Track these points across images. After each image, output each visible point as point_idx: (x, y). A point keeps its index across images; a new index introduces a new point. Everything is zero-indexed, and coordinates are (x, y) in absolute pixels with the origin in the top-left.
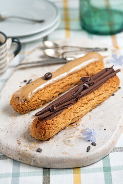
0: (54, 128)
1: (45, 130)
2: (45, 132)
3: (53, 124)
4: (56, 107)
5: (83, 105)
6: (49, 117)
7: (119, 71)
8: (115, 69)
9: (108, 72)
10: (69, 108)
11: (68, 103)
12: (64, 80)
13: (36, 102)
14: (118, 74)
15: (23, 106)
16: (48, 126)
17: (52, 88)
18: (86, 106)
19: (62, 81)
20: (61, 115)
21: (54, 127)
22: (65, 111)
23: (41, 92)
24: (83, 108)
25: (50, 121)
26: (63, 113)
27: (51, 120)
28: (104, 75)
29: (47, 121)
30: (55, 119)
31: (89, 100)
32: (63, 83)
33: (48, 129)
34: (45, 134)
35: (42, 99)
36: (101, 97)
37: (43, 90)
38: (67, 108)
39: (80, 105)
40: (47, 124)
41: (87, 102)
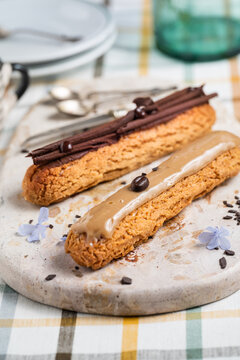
0: (63, 183)
1: (46, 185)
2: (45, 188)
3: (62, 176)
4: (73, 144)
5: (130, 149)
6: (55, 161)
7: (214, 95)
8: (207, 91)
9: (191, 95)
10: (101, 150)
11: (99, 140)
12: (173, 190)
13: (123, 241)
14: (212, 102)
15: (97, 252)
16: (53, 177)
17: (151, 208)
18: (136, 152)
19: (169, 193)
20: (81, 161)
21: (63, 181)
22: (92, 155)
23: (131, 217)
24: (131, 155)
25: (57, 170)
26: (86, 157)
27: (59, 168)
28: (182, 99)
29: (52, 170)
30: (68, 167)
31: (145, 142)
32: (171, 196)
33: (52, 183)
34: (44, 193)
35: (134, 232)
36: (171, 140)
37: (134, 215)
38: (96, 149)
39: (124, 147)
40: (50, 174)
41: (139, 143)
